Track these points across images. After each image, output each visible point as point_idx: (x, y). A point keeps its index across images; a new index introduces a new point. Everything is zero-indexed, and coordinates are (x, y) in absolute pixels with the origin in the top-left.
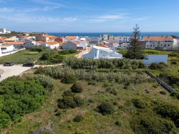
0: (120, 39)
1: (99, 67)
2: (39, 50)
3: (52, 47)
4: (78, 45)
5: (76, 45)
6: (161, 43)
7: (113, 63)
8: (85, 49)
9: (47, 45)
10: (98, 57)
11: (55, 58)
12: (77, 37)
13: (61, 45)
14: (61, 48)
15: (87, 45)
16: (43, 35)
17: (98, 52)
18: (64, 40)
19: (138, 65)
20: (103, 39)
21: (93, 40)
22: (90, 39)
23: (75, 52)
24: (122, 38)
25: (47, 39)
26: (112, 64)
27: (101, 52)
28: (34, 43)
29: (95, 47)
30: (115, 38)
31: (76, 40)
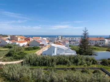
0: (69, 39)
1: (57, 64)
2: (10, 47)
3: (21, 45)
4: (41, 43)
5: (40, 43)
6: (97, 42)
7: (70, 59)
8: (46, 46)
9: (17, 43)
10: (55, 54)
11: (19, 54)
12: (41, 38)
13: (28, 43)
14: (28, 45)
15: (47, 42)
16: (16, 36)
17: (56, 49)
18: (31, 39)
19: (92, 62)
20: (58, 39)
21: (51, 40)
22: (49, 39)
23: (37, 49)
24: (71, 38)
25: (19, 39)
26: (68, 61)
27: (58, 49)
28: (8, 42)
29: (53, 45)
30: (66, 38)
31: (40, 39)
